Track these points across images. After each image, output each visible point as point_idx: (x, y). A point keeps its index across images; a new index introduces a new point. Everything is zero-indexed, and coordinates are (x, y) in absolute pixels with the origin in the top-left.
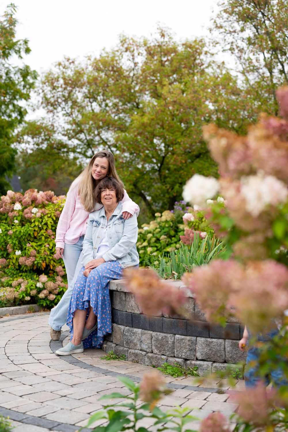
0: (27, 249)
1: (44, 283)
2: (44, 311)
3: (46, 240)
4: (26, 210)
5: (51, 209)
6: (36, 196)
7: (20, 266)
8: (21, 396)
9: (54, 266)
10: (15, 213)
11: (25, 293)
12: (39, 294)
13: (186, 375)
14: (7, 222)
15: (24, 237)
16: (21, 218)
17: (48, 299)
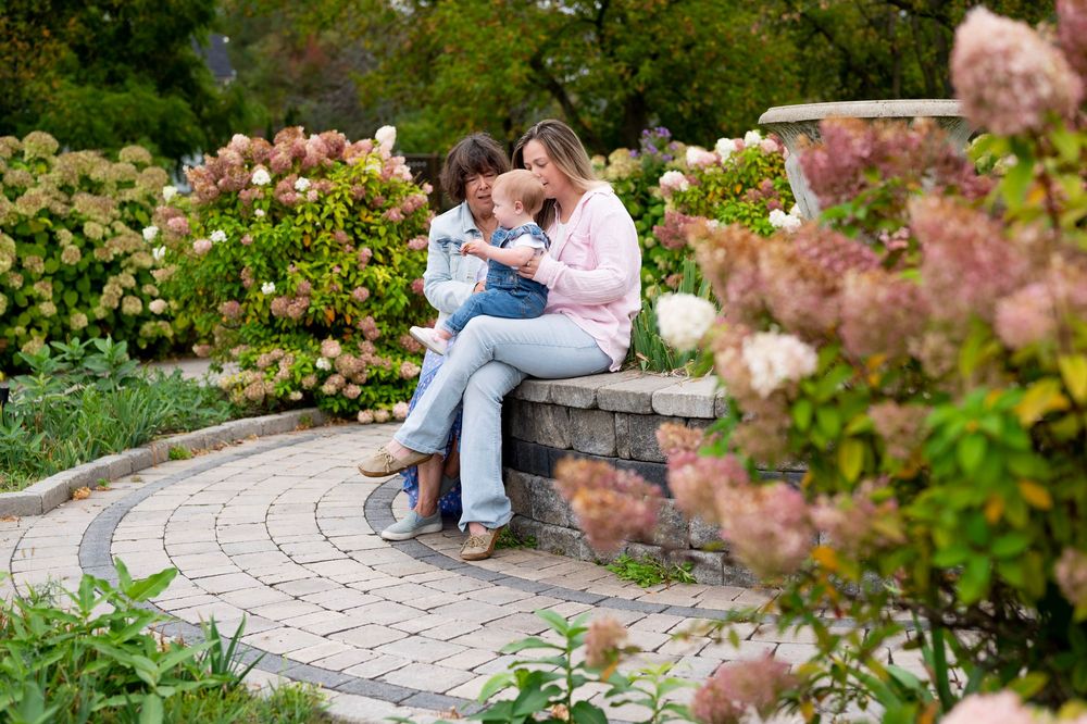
0: (289, 278)
1: (332, 360)
2: (335, 422)
3: (333, 254)
4: (282, 185)
5: (340, 181)
6: (303, 146)
7: (271, 317)
8: (324, 636)
9: (353, 317)
10: (257, 193)
11: (290, 383)
12: (323, 384)
13: (668, 582)
14: (236, 213)
15: (279, 250)
16: (272, 203)
17: (343, 397)
